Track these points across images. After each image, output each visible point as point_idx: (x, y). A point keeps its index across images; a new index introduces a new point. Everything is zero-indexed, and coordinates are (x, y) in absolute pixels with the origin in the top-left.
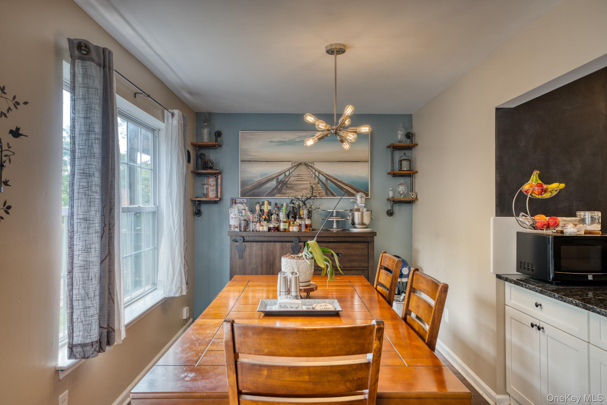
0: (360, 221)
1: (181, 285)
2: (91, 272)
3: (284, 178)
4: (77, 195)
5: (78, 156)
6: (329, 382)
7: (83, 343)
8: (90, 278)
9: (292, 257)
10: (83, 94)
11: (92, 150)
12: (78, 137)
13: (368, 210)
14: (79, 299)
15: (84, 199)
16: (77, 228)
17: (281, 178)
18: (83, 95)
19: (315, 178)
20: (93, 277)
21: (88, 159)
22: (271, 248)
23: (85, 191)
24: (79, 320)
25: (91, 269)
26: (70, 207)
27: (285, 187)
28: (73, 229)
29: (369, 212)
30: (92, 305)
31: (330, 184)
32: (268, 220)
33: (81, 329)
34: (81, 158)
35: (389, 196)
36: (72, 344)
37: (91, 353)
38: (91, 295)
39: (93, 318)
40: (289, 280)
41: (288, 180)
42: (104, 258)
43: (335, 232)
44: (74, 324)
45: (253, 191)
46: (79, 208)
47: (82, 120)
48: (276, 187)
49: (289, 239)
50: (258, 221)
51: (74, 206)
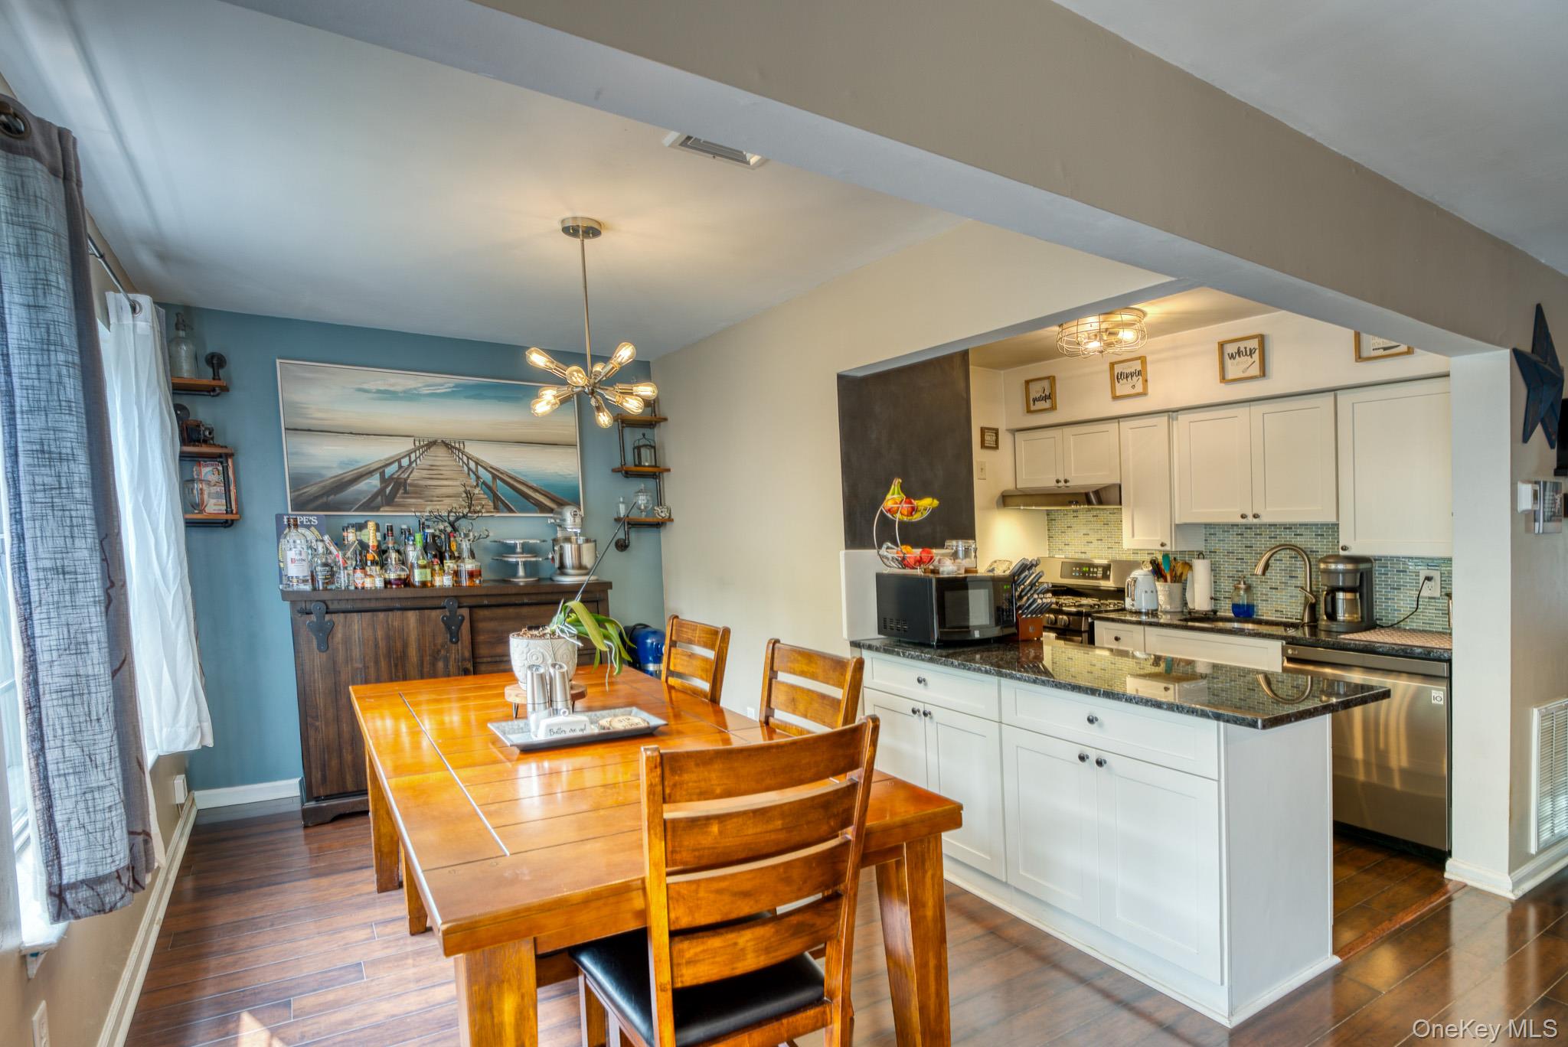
0: (576, 562)
1: (200, 721)
2: (93, 702)
3: (397, 471)
4: (29, 509)
5: (22, 406)
6: (808, 823)
7: (93, 875)
8: (94, 717)
9: (532, 635)
10: (18, 242)
11: (62, 392)
12: (18, 356)
13: (587, 541)
14: (66, 771)
15: (50, 518)
16: (40, 594)
17: (390, 471)
18: (18, 245)
19: (469, 474)
20: (101, 713)
21: (50, 416)
22: (396, 624)
23: (52, 498)
24: (74, 823)
25: (94, 695)
26: (15, 539)
27: (401, 491)
28: (29, 596)
29: (592, 545)
30: (107, 783)
31: (501, 488)
32: (383, 564)
33: (83, 844)
34: (30, 411)
35: (618, 512)
36: (60, 886)
37: (118, 898)
38: (102, 759)
39: (114, 813)
40: (548, 682)
41: (408, 476)
42: (117, 665)
43: (521, 584)
44: (60, 835)
45: (324, 499)
46: (39, 542)
47: (23, 312)
48: (381, 491)
49: (436, 603)
50: (356, 565)
51: (26, 537)
